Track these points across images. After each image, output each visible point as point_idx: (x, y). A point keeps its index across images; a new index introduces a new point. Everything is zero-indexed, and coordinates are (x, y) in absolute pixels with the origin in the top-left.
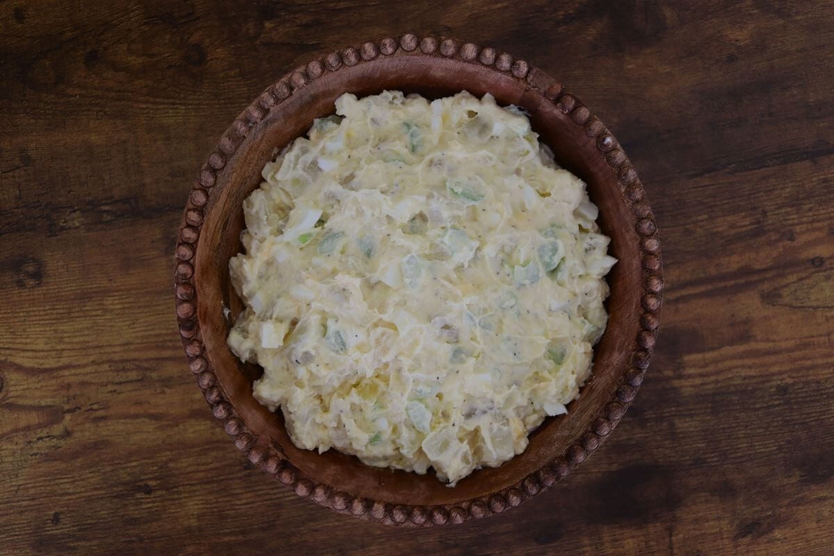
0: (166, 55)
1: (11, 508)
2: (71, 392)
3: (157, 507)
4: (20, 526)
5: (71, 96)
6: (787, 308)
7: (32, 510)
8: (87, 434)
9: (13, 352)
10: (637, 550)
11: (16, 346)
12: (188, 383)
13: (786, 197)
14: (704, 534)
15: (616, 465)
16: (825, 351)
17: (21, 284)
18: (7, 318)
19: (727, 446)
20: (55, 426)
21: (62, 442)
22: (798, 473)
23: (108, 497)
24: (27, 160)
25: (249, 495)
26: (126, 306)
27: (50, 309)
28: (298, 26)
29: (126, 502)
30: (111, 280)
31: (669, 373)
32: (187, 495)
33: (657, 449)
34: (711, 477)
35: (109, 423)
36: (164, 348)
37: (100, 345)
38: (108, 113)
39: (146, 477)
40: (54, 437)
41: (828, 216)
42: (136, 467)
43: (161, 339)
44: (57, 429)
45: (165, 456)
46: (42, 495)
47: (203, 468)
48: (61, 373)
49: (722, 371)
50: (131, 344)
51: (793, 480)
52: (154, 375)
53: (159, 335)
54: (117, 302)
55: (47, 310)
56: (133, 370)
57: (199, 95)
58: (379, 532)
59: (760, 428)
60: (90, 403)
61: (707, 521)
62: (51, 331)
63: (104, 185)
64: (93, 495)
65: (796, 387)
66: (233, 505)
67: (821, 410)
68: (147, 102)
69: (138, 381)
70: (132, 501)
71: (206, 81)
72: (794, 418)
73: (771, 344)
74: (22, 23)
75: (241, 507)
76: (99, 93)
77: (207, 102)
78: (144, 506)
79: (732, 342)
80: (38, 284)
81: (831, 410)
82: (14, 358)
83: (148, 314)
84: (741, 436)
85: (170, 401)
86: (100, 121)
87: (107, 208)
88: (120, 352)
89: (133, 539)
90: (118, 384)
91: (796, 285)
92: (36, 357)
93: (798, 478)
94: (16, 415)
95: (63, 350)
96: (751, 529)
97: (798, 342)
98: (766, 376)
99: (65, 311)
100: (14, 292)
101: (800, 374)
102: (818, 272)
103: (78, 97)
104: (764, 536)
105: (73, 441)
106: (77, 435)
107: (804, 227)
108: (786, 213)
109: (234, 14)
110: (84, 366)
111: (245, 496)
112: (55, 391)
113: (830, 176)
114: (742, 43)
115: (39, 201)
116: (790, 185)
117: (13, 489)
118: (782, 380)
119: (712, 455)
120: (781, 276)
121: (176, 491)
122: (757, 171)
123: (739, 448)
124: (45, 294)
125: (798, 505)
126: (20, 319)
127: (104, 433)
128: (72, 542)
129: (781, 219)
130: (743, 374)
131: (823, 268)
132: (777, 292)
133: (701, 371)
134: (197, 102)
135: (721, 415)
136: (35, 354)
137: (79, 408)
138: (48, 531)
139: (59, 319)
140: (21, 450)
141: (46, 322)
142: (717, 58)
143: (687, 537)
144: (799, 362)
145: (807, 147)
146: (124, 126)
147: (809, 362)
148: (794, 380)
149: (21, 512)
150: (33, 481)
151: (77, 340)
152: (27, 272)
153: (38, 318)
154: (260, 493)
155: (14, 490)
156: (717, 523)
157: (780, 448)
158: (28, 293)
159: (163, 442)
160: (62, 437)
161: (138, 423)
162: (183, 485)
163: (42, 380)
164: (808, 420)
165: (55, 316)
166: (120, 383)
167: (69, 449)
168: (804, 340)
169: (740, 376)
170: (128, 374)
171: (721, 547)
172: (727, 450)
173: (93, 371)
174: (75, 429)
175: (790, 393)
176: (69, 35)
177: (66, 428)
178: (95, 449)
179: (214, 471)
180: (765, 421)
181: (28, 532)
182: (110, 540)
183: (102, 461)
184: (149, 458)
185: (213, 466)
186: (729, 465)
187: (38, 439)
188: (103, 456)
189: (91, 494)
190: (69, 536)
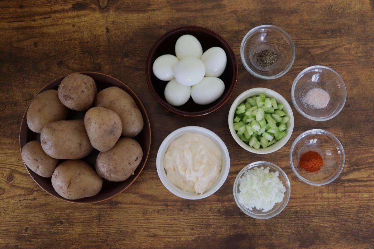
0: (87, 66)
1: (10, 224)
3: (64, 229)
4: (13, 231)
5: (51, 76)
6: (301, 183)
7: (18, 226)
8: (42, 200)
9: (18, 166)
11: (19, 165)
15: (232, 233)
16: (313, 200)
18: (17, 154)
19: (274, 230)
21: (32, 202)
22: (299, 243)
23: (47, 224)
25: (98, 229)
28: (136, 61)
29: (53, 226)
32: (76, 226)
33: (248, 228)
34: (267, 241)
35: (50, 197)
39: (62, 218)
40: (29, 200)
42: (58, 214)
44: (31, 197)
45: (69, 211)
46: (22, 220)
47: (82, 217)
51: (296, 245)
59: (286, 225)
65: (301, 212)
66: (92, 232)
67: (309, 221)
70: (55, 226)
72: (299, 223)
74: (36, 47)
75: (95, 233)
78: (59, 229)
81: (313, 221)
82: (18, 169)
84: (279, 227)
89: (54, 240)
93: (298, 245)
94: (16, 190)
97: (303, 195)
98: (290, 206)
101: (303, 207)
105: (37, 202)
106: (38, 200)
109: (113, 54)
111: (97, 229)
112: (32, 183)
117: (12, 217)
118: (296, 209)
119: (268, 233)
121: (72, 225)
122: (295, 132)
123: (278, 232)
127: (49, 200)
128: (31, 239)
137: (40, 190)
138: (23, 234)
140: (17, 203)
142: (286, 90)
144: (303, 203)
145: (314, 126)
147: (306, 203)
148: (301, 209)
149: (14, 226)
154: (102, 228)
157: (293, 233)
160: (32, 200)
163: (28, 178)
164: (304, 224)
167: (34, 205)
168: (306, 195)
172: (273, 232)
174: (37, 198)
175: (298, 214)
176: (53, 54)
177: (34, 197)
178: (44, 205)
179: (87, 219)
180: (288, 223)
181: (15, 233)
182: (45, 240)
183: (46, 210)
184: (63, 211)
185: (86, 217)
186: (274, 237)
187: (24, 200)
188: (47, 209)
189: (40, 222)
190: (30, 237)
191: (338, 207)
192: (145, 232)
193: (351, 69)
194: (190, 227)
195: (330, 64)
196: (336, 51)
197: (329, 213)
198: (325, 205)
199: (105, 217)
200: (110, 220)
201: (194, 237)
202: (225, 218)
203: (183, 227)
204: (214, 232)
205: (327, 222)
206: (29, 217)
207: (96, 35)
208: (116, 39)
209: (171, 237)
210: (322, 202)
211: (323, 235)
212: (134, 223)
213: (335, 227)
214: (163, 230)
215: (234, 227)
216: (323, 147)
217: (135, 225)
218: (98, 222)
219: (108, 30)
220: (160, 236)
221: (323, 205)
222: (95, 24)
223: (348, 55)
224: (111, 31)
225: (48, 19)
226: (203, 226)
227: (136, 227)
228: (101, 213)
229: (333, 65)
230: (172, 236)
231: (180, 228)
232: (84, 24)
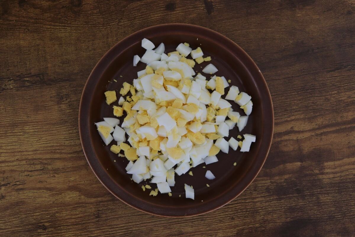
2: (5, 175)
5: (11, 21)
8: (13, 197)
15: (289, 219)
19: (346, 210)
23: (23, 231)
25: (98, 231)
26: (36, 130)
31: (317, 171)
35: (25, 192)
37: (21, 151)
39: (44, 221)
47: (73, 217)
49: (344, 171)
50: (37, 151)
52: (50, 167)
63: (26, 67)
64: (15, 230)
68: (50, 25)
76: (26, 19)
77: (82, 26)
79: (348, 157)
84: (353, 204)
86: (25, 34)
88: (32, 154)
90: (30, 171)
99: (4, 132)
103: (14, 21)
106: (8, 198)
110: (13, 161)
111: (96, 232)
121: (60, 229)
123: (352, 211)
133: (333, 171)
137: (9, 184)
151: (9, 148)
154: (104, 230)
159: (53, 203)
166: (31, 171)
167: (3, 205)
169: (353, 174)
170: (36, 166)
174: (7, 195)
183: (21, 212)
185: (79, 216)
186: (347, 220)
188: (21, 210)
189: (14, 229)
192: (166, 230)
194: (229, 216)
199: (106, 214)
200: (114, 218)
201: (235, 230)
202: (276, 198)
203: (219, 217)
204: (263, 220)
209: (203, 234)
212: (148, 218)
214: (190, 224)
215: (291, 210)
217: (150, 221)
220: (187, 233)
226: (248, 213)
227: (153, 224)
230: (204, 232)
231: (215, 220)
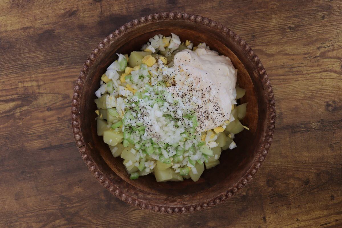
0: (281, 183)
1: (340, 21)
3: (287, 22)
4: (337, 15)
6: (60, 93)
7: (332, 21)
9: (338, 78)
10: (113, 6)
12: (275, 67)
13: (61, 132)
14: (90, 11)
16: (46, 78)
17: (334, 102)
18: (340, 90)
20: (323, 51)
21: (321, 45)
22: (55, 34)
24: (331, 146)
27: (324, 93)
29: (298, 23)
30: (302, 104)
32: (276, 26)
36: (283, 79)
38: (302, 163)
40: (324, 47)
41: (46, 126)
42: (294, 37)
43: (284, 82)
44: (322, 50)
45: (284, 40)
46: (328, 26)
48: (320, 70)
53: (285, 84)
54: (300, 96)
55: (325, 93)
56: (295, 71)
57: (269, 169)
58: (207, 13)
59: (70, 50)
60: (310, 60)
61: (88, 16)
62: (324, 86)
65: (57, 65)
66: (259, 23)
67: (47, 57)
69: (293, 67)
70: (296, 24)
71: (267, 174)
72: (57, 54)
73: (66, 80)
74: (332, 195)
75: (256, 22)
78: (292, 22)
80: (328, 102)
81: (44, 57)
82: (338, 76)
83: (289, 91)
85: (281, 60)
87: (303, 129)
89: (295, 10)
91: (57, 101)
92: (329, 76)
93: (56, 32)
94: (337, 55)
95: (320, 79)
96: (72, 13)
97: (56, 81)
98: (67, 69)
100: (337, 100)
101: (55, 69)
102: (49, 106)
104: (68, 11)
105: (317, 46)
107: (54, 122)
108: (61, 127)
109: (256, 198)
112: (323, 64)
113: (45, 140)
114: (77, 187)
115: (327, 132)
116: (59, 137)
118: (62, 67)
119: (87, 40)
120: (62, 105)
122: (72, 142)
124: (326, 99)
125: (55, 22)
126: (335, 90)
127: (305, 49)
128: (318, 9)
129: (62, 125)
130: (76, 69)
131: (47, 107)
132: (64, 99)
134: (270, 166)
135: (83, 55)
136: (330, 77)
138: (327, 13)
139: (321, 90)
140: (336, 43)
141: (325, 89)
142: (85, 182)
143: (96, 11)
144: (56, 74)
145: (53, 150)
146: (296, 158)
147: (52, 73)
148: (57, 67)
149: (336, 20)
150: (331, 31)
152: (332, 107)
153: (328, 90)
155: (339, 28)
156: (85, 16)
157: (62, 43)
158: (332, 99)
160: (321, 47)
161: (293, 52)
162: (277, 30)
163: (327, 68)
164: (52, 53)
165: (322, 91)
168: (54, 82)
171: (83, 7)
172: (81, 42)
173: (309, 71)
175: (59, 62)
176: (315, 190)
177: (319, 50)
178: (309, 43)
179: (266, 35)
180: (68, 53)
181: (334, 13)
182: (304, 10)
184: (290, 40)
187: (329, 47)
190: (319, 11)
191: (21, 73)
193: (24, 208)
195: (46, 211)
196: (41, 224)
197: (29, 67)
198: (34, 74)
205: (30, 58)
206: (323, 30)
207: (276, 213)
208: (256, 212)
210: (37, 77)
211: (32, 44)
213: (22, 54)
216: (43, 130)
218: (254, 32)
219: (264, 219)
221: (36, 74)
222: (277, 224)
223: (29, 221)
224: (261, 219)
225: (323, 223)
228: (252, 42)
229: (42, 210)
232: (289, 222)
